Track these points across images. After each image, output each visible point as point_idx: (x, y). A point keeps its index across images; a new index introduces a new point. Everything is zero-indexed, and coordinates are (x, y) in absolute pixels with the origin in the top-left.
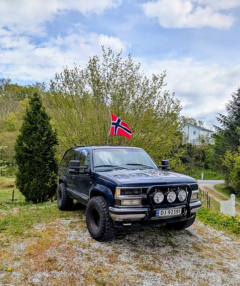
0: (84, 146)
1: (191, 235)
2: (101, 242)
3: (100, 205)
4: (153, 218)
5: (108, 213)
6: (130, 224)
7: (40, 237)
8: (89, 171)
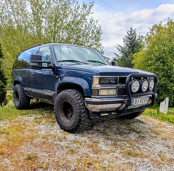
0: (40, 45)
1: (142, 122)
2: (74, 133)
3: (74, 97)
4: (129, 107)
5: (84, 105)
6: (107, 114)
7: (8, 134)
8: (53, 66)
